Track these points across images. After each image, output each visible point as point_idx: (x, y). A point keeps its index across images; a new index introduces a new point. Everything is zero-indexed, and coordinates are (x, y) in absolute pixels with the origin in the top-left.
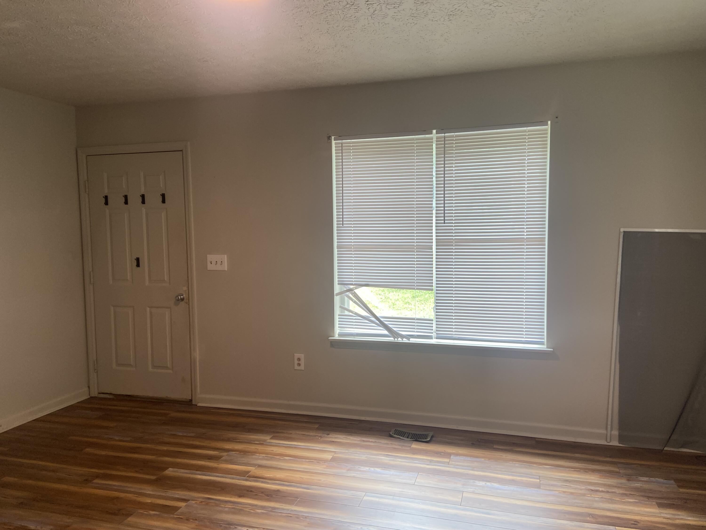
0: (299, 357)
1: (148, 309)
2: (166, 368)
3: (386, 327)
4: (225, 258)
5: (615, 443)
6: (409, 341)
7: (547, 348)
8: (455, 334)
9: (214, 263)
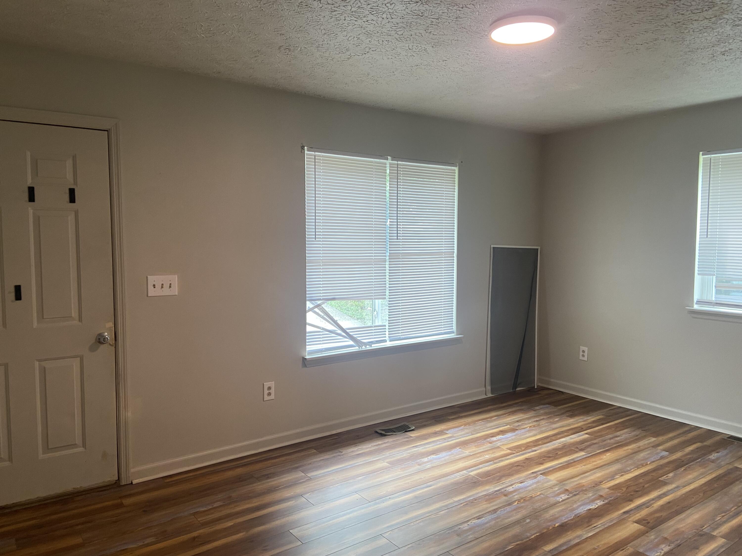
0: (269, 386)
1: (37, 364)
2: (74, 446)
3: (352, 338)
4: (175, 279)
5: (490, 395)
6: (371, 347)
7: (457, 335)
8: (402, 335)
9: (158, 286)
